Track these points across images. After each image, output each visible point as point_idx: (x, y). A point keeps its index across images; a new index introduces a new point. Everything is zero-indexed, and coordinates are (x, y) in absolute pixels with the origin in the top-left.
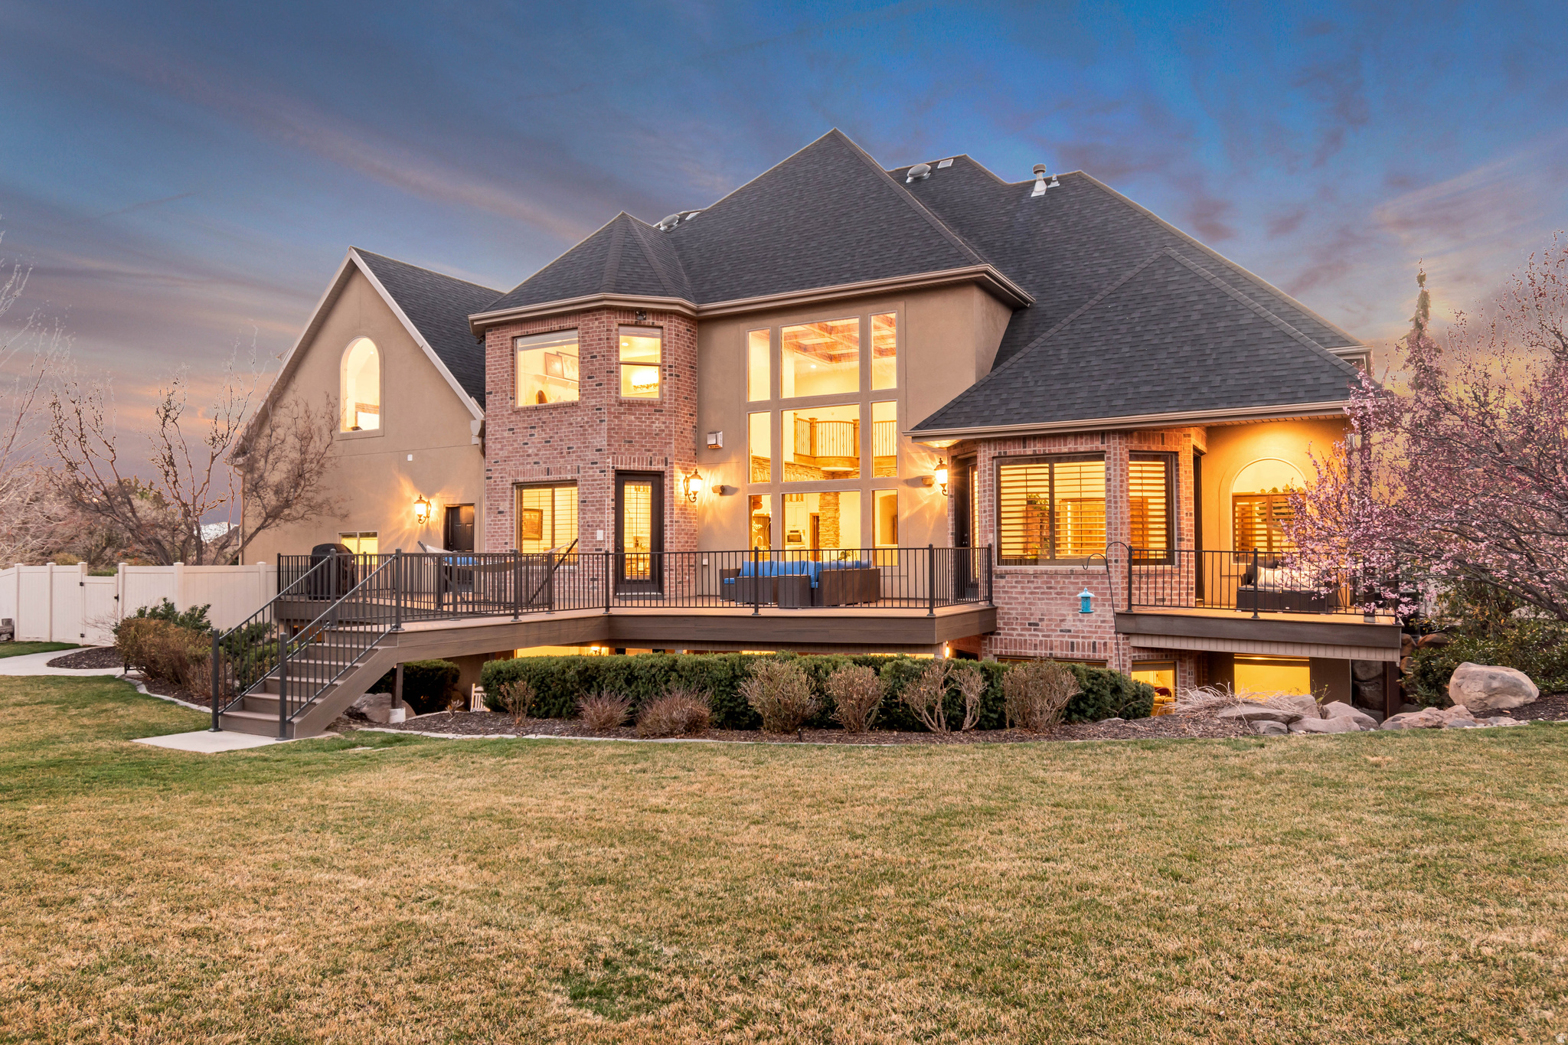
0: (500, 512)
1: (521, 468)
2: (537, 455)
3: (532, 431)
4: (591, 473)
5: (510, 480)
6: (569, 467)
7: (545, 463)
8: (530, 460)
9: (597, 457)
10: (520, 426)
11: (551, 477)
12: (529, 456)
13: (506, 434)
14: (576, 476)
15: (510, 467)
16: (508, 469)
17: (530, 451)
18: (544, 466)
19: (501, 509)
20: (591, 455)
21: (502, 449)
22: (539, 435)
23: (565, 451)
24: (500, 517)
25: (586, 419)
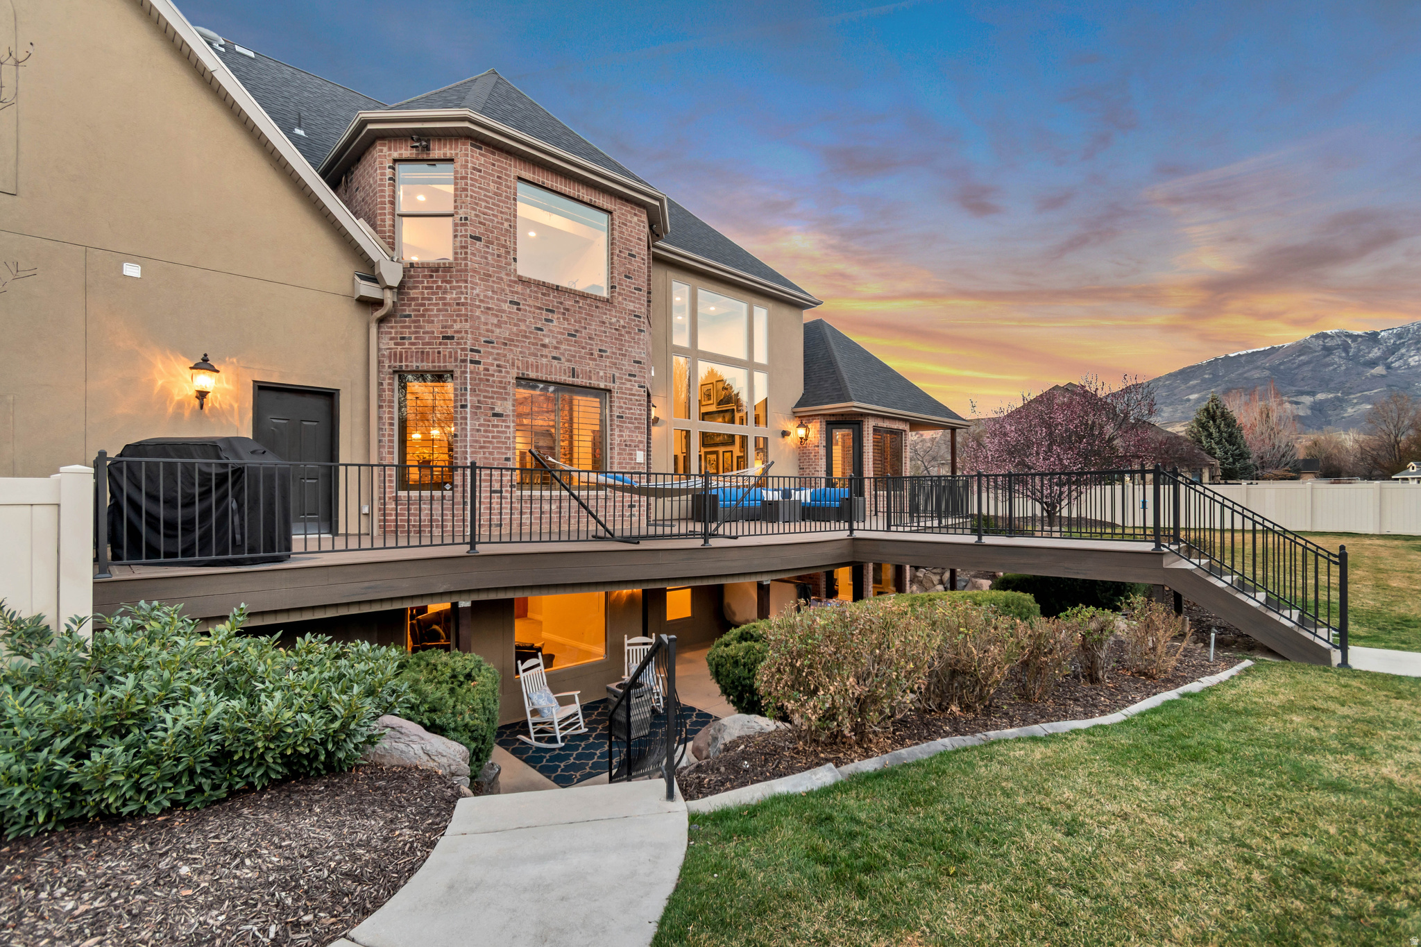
0: (495, 415)
1: (531, 360)
2: (556, 348)
3: (550, 316)
4: (628, 385)
5: (514, 373)
6: (602, 373)
7: (569, 361)
8: (545, 351)
9: (635, 369)
10: (530, 302)
11: (578, 381)
12: (544, 346)
13: (506, 306)
14: (610, 385)
15: (513, 353)
16: (510, 356)
17: (547, 341)
18: (567, 364)
19: (498, 410)
20: (627, 366)
21: (498, 326)
22: (558, 324)
23: (596, 353)
24: (495, 421)
25: (622, 322)
